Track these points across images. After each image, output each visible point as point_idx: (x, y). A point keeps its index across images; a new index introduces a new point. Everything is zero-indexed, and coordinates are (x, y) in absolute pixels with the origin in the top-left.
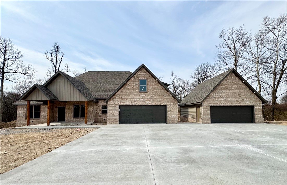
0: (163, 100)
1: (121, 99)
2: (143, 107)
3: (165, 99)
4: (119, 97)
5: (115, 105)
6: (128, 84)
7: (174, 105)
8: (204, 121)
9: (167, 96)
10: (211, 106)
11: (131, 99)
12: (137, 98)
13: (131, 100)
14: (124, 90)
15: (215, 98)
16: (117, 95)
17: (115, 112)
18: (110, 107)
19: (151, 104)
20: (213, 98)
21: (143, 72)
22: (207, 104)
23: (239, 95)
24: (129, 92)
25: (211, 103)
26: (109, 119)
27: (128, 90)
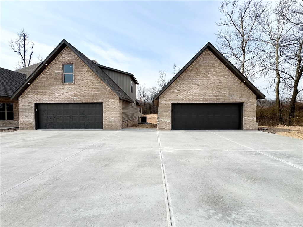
0: (97, 95)
1: (37, 94)
2: (71, 105)
3: (101, 93)
4: (34, 92)
5: (28, 103)
6: (47, 72)
7: (114, 102)
8: (161, 127)
9: (103, 88)
10: (173, 105)
11: (51, 94)
12: (60, 92)
13: (51, 96)
14: (41, 81)
15: (179, 91)
16: (31, 88)
17: (30, 113)
18: (22, 105)
19: (80, 101)
20: (176, 91)
21: (67, 52)
22: (166, 100)
23: (218, 85)
24: (47, 83)
25: (172, 99)
26: (22, 123)
27: (46, 80)
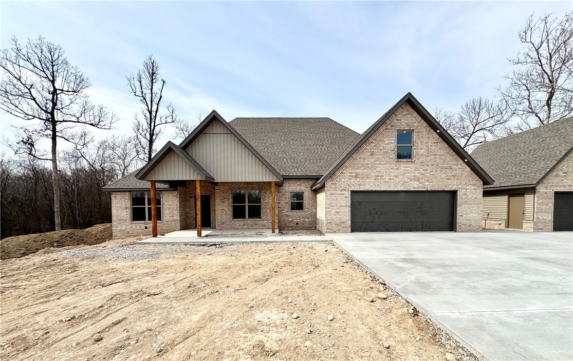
0: (450, 179)
1: (355, 176)
2: (402, 194)
3: (455, 176)
4: (351, 173)
5: (341, 191)
6: (372, 143)
7: (474, 189)
8: (538, 226)
9: (460, 168)
10: (556, 193)
11: (378, 176)
12: (392, 174)
13: (378, 179)
14: (363, 156)
15: (566, 173)
16: (347, 167)
17: (343, 206)
18: (331, 194)
19: (422, 188)
20: (561, 174)
21: (405, 112)
22: (546, 188)
24: (372, 160)
25: (555, 186)
26: (330, 223)
27: (371, 155)
